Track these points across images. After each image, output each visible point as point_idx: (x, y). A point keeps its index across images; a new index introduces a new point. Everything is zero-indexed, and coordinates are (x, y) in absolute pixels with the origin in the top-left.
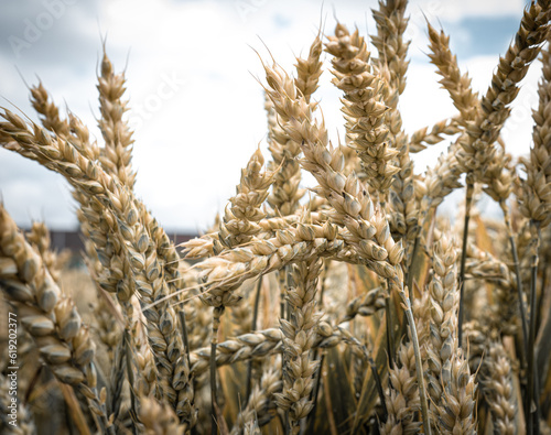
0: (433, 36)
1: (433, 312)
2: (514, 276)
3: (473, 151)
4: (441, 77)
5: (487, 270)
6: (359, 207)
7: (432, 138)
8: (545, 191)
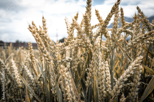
0: (96, 11)
1: (97, 56)
2: (109, 50)
3: (103, 29)
4: (97, 17)
5: (104, 49)
6: (86, 39)
7: (95, 27)
8: (115, 36)
